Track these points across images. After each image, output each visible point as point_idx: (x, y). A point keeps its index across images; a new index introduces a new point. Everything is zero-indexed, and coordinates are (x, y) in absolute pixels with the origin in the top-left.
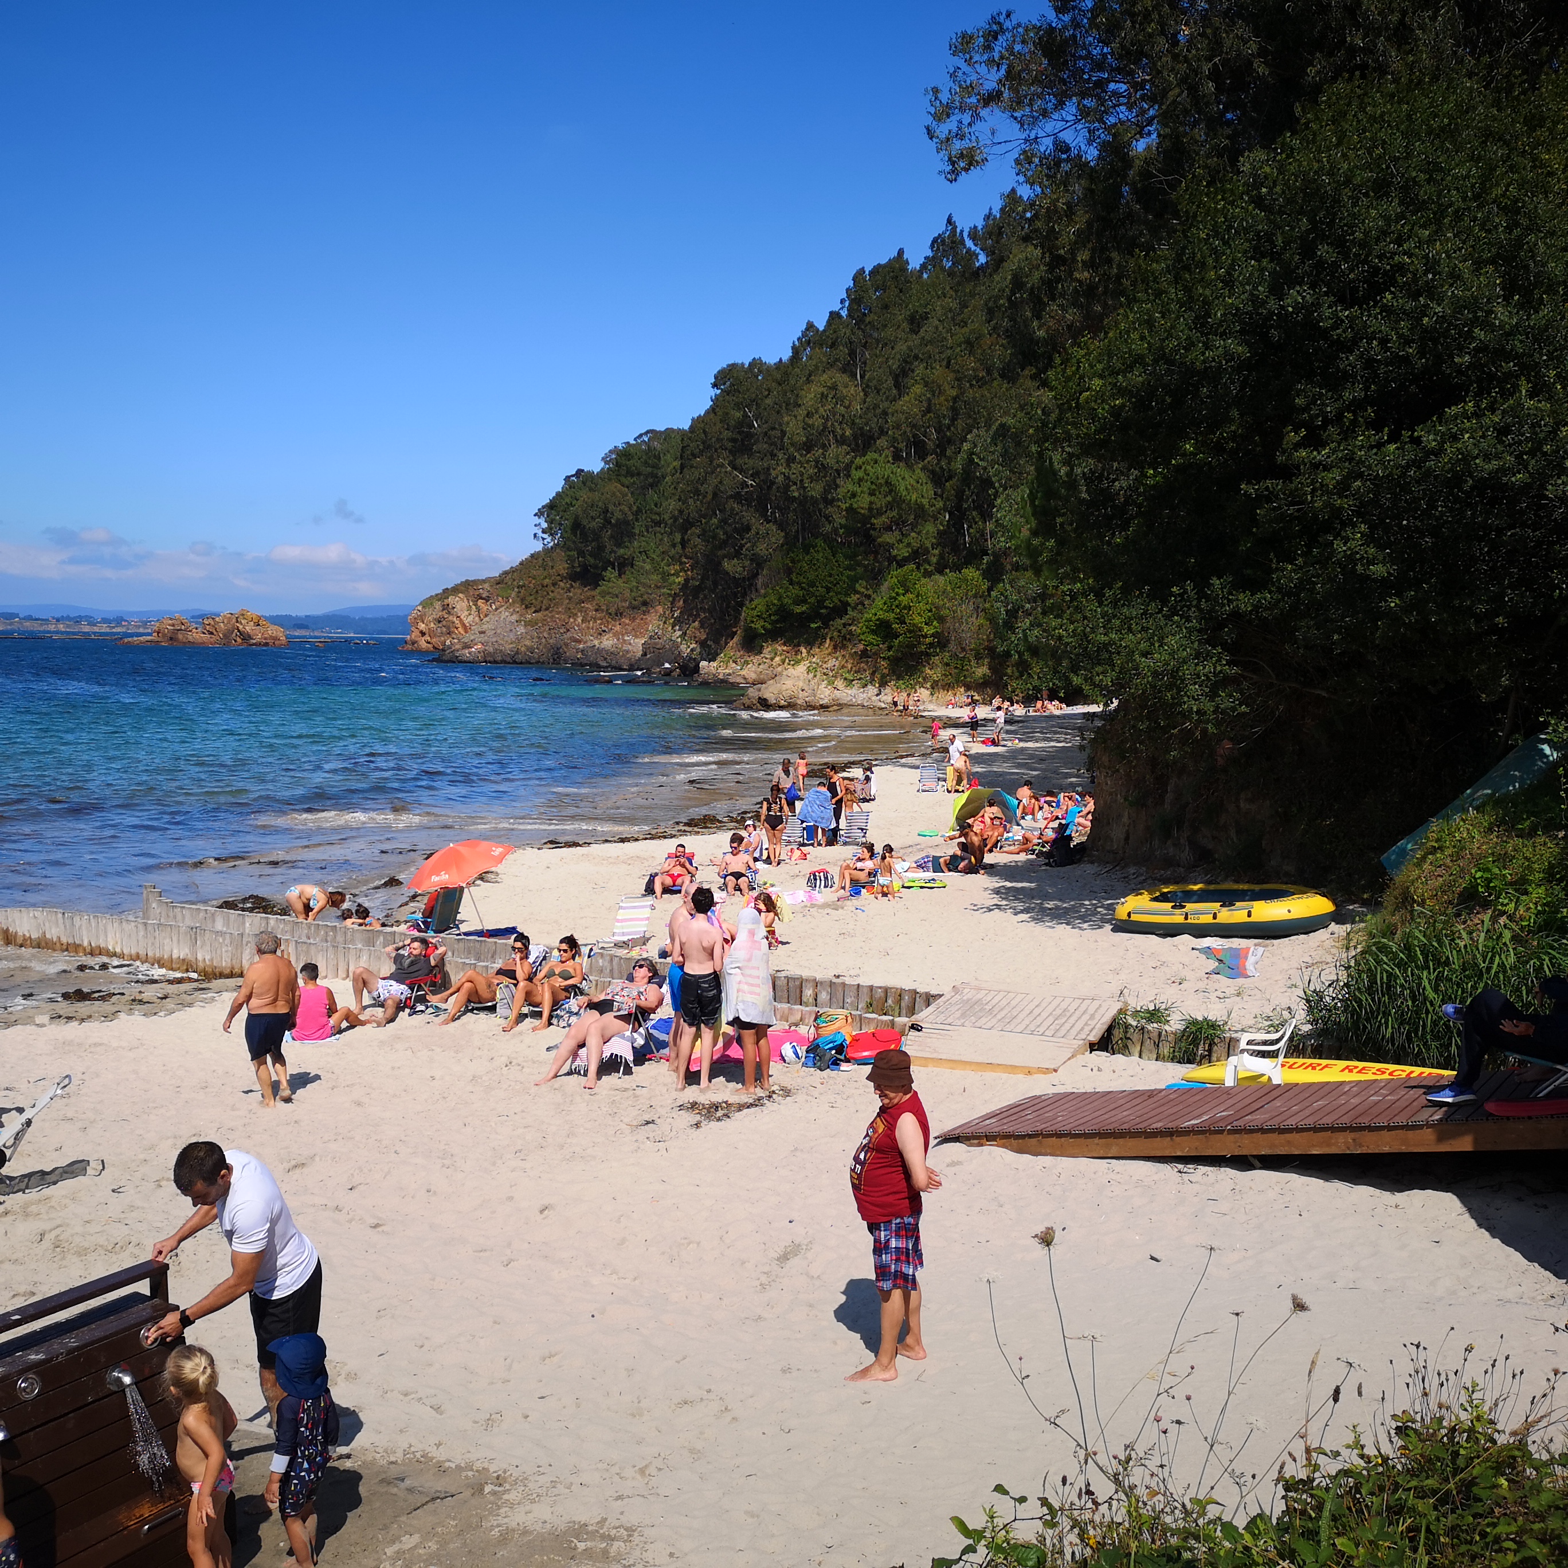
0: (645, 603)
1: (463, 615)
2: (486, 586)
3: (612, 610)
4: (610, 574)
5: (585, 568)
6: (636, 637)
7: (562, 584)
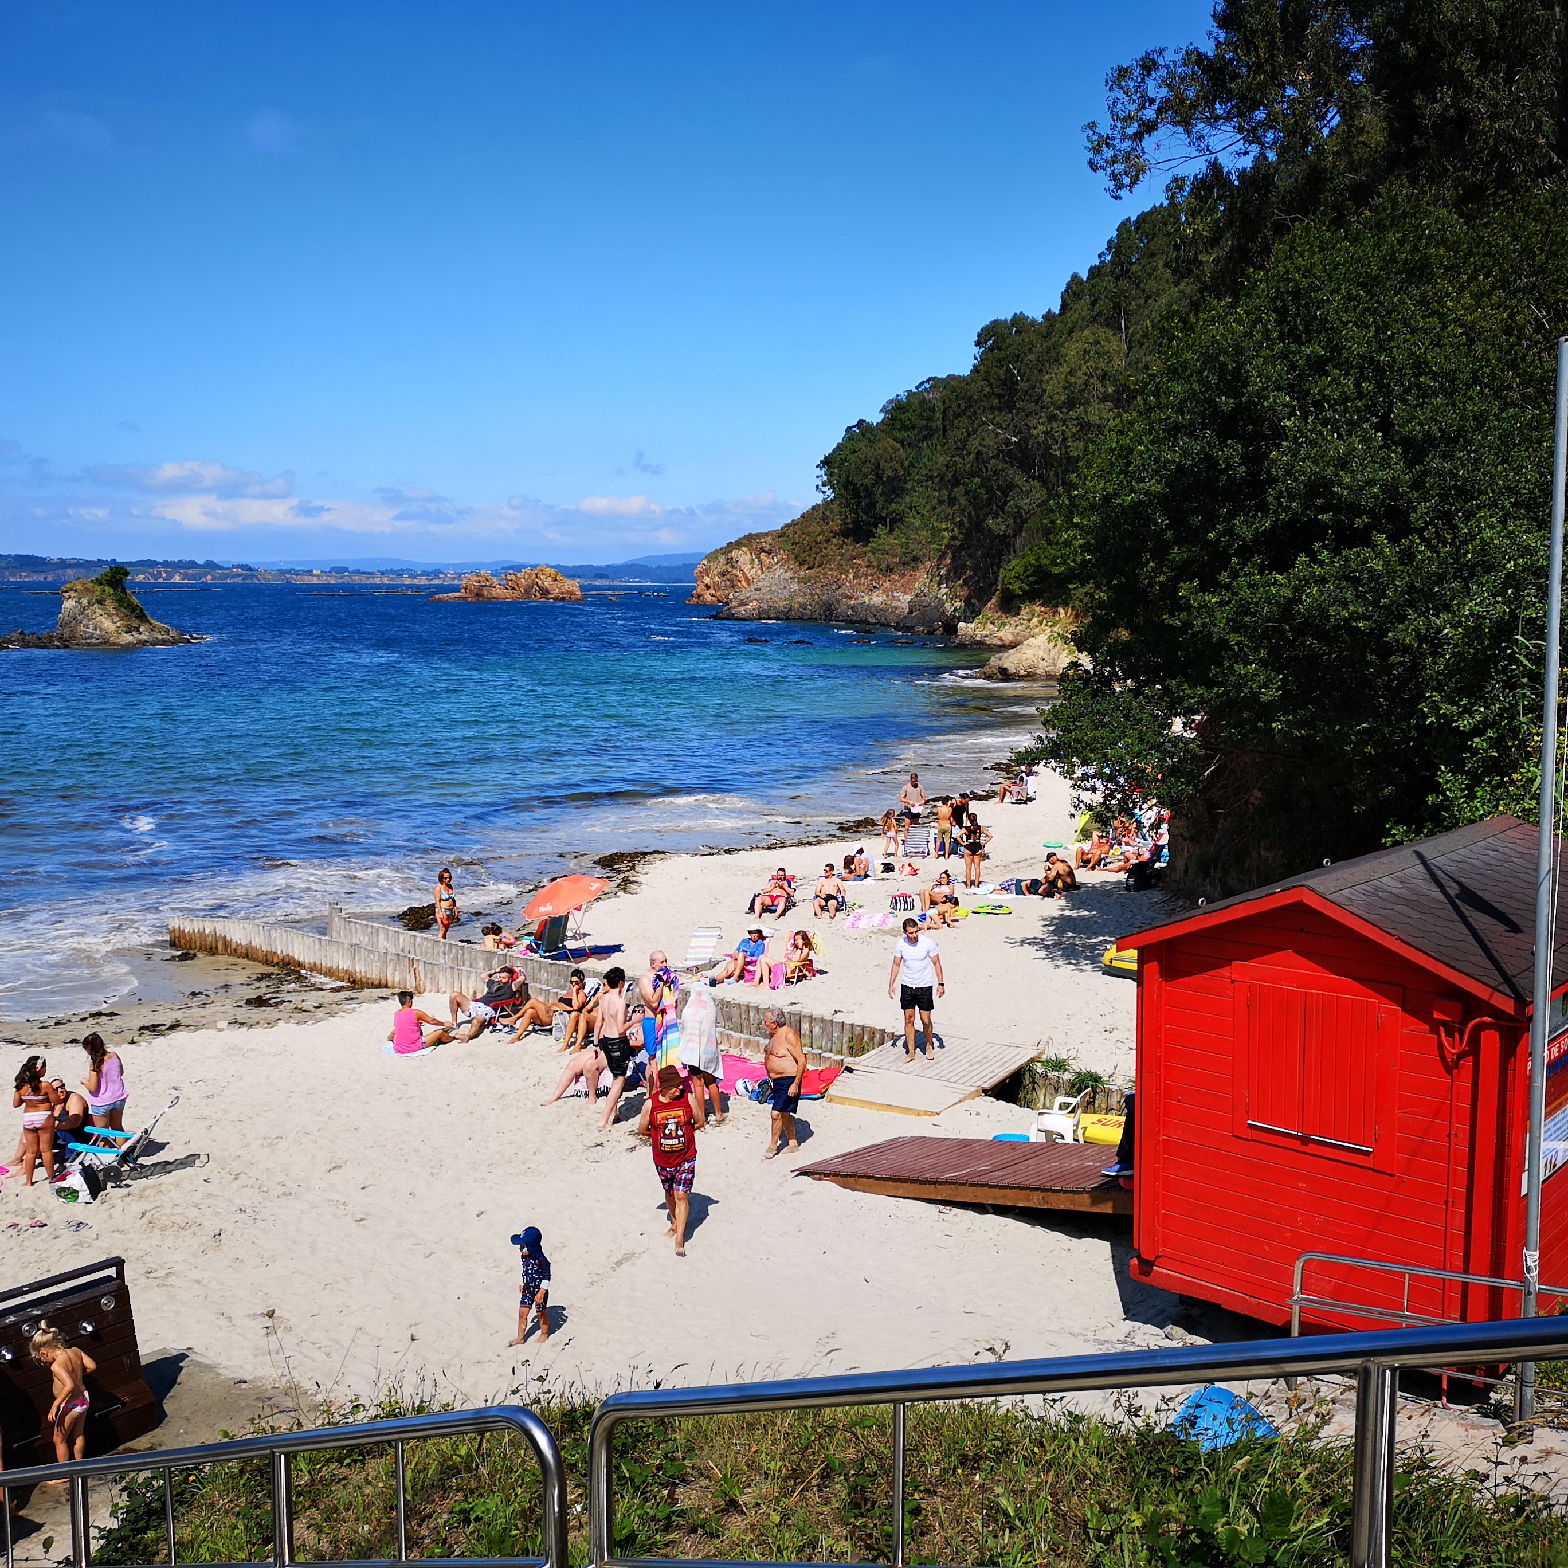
0: (915, 559)
1: (746, 568)
2: (769, 539)
3: (883, 566)
4: (881, 530)
5: (857, 523)
6: (905, 593)
7: (834, 540)
